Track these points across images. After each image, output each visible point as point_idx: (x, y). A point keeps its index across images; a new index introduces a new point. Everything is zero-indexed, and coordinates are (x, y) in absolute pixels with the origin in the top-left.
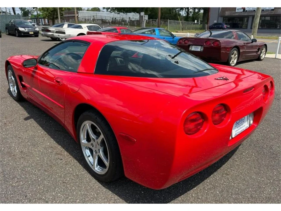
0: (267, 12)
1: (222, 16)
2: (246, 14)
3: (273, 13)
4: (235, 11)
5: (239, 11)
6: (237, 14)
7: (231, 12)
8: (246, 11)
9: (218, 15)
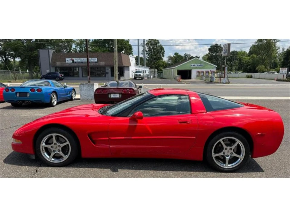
0: (93, 64)
1: (53, 66)
2: (76, 65)
3: (97, 65)
4: (65, 62)
5: (69, 62)
6: (67, 65)
7: (61, 63)
8: (75, 62)
9: (50, 65)
